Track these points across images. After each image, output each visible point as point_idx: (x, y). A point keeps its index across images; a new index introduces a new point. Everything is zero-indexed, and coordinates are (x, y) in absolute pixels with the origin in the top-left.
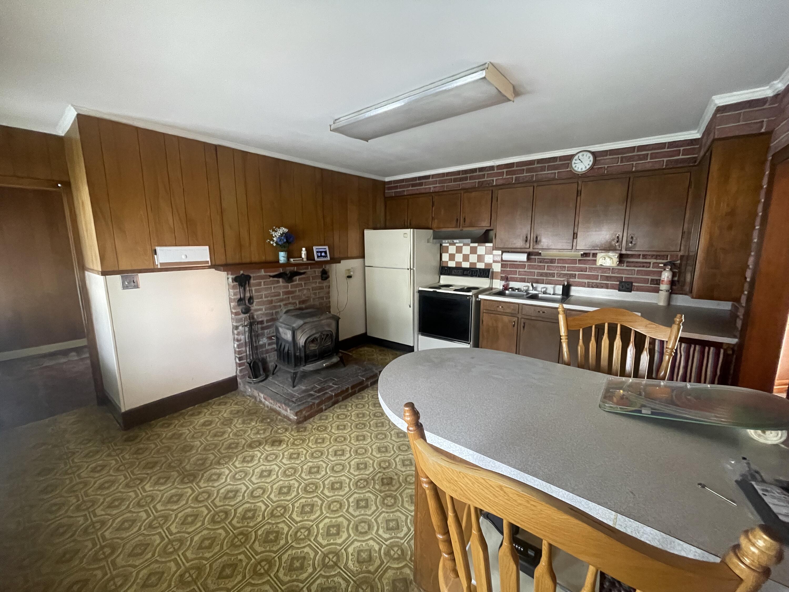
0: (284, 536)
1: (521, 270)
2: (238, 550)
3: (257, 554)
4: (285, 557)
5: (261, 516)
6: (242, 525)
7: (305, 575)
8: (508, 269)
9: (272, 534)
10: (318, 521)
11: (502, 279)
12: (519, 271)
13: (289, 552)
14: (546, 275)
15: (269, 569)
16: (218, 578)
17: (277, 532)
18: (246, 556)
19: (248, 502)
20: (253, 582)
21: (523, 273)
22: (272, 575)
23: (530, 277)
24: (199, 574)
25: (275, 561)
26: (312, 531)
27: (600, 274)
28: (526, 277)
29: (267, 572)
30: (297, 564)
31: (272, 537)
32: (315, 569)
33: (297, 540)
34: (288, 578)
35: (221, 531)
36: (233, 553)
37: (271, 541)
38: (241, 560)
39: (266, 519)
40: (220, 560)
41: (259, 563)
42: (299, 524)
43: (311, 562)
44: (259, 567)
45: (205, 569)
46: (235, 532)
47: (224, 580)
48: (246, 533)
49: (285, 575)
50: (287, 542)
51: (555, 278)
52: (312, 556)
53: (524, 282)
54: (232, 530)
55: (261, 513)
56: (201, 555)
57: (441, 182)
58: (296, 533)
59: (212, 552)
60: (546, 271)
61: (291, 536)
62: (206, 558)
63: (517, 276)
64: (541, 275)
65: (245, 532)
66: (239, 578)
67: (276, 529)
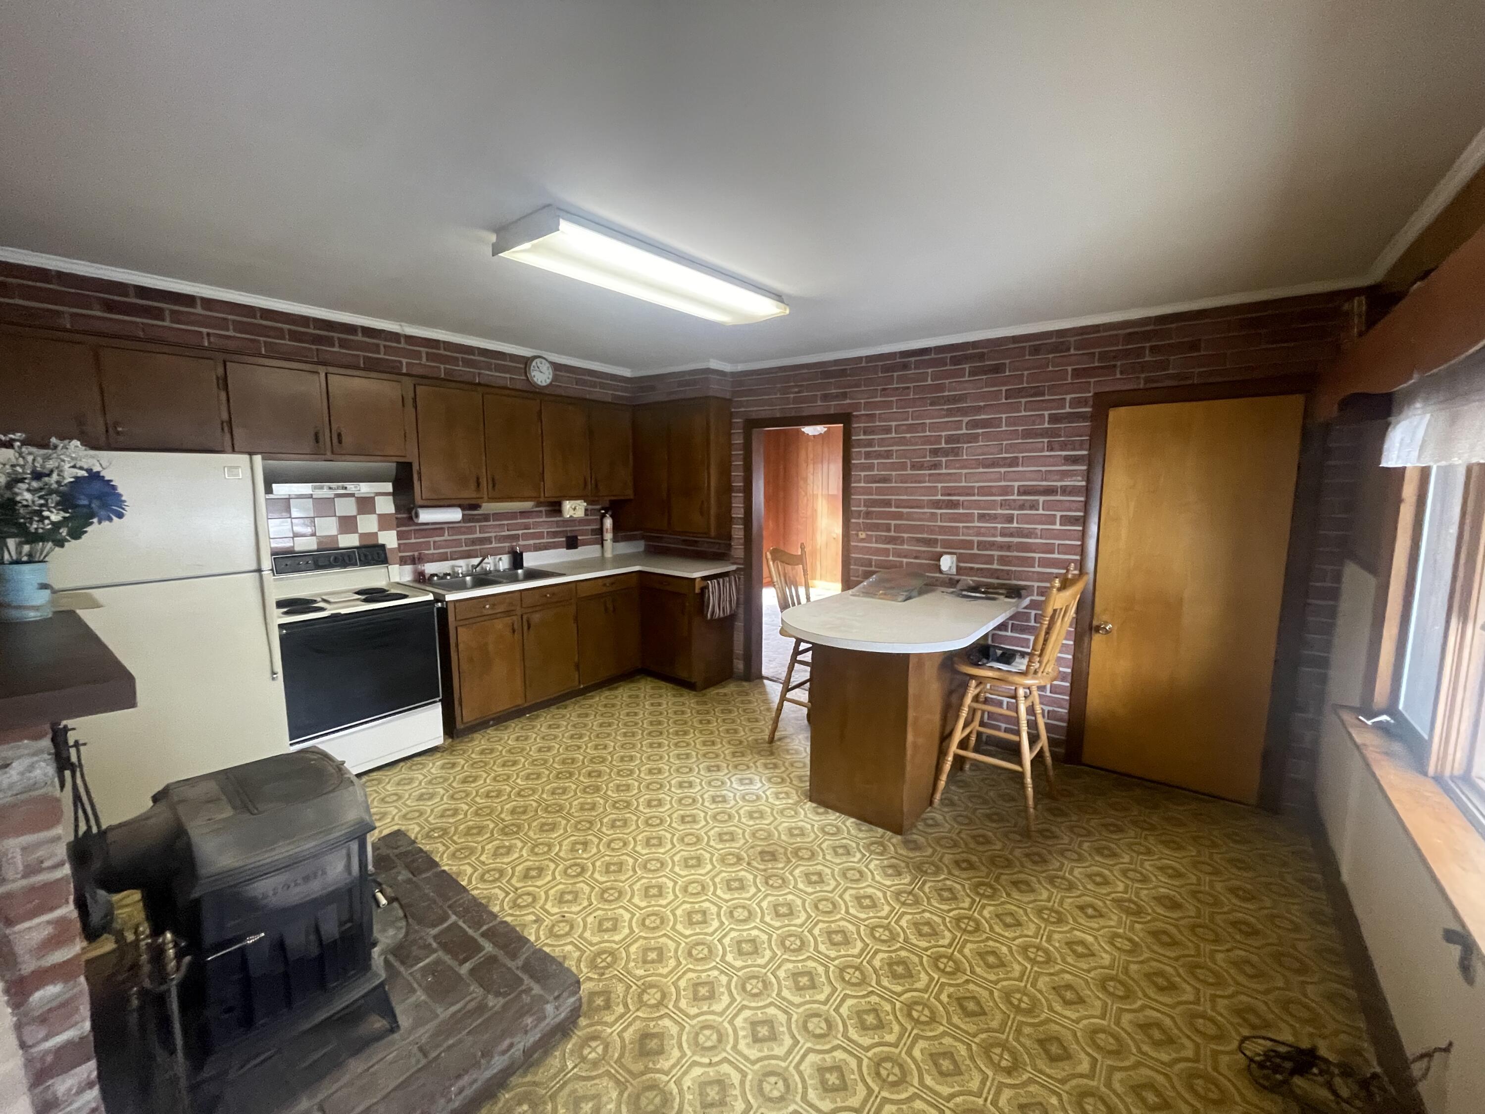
0: (893, 955)
1: (437, 539)
2: (936, 1007)
3: (932, 979)
4: (924, 944)
5: (868, 999)
6: (894, 1022)
7: (935, 918)
8: (413, 541)
9: (896, 971)
10: (856, 922)
11: (403, 561)
12: (434, 542)
13: (915, 941)
14: (482, 541)
15: (945, 957)
16: (985, 1014)
17: (890, 965)
18: (940, 991)
19: (845, 1035)
20: (968, 969)
21: (443, 543)
22: (950, 951)
23: (454, 549)
24: (992, 1045)
25: (932, 953)
26: (875, 924)
27: (545, 530)
28: (449, 550)
29: (950, 958)
30: (926, 929)
31: (900, 969)
32: (924, 911)
33: (893, 937)
34: (946, 933)
35: (917, 1053)
36: (944, 1013)
37: (907, 968)
38: (949, 996)
39: (871, 989)
40: (963, 1026)
41: (943, 971)
42: (868, 941)
43: (918, 916)
44: (948, 969)
45: (983, 1040)
46: (909, 1028)
47: (984, 1005)
48: (905, 1008)
49: (943, 938)
50: (902, 948)
51: (494, 545)
52: (910, 917)
53: (447, 560)
54: (907, 1035)
55: (863, 1001)
56: (968, 1062)
57: (240, 327)
58: (884, 941)
59: (956, 1047)
60: (478, 535)
61: (889, 947)
62: (967, 1049)
63: (432, 551)
64: (474, 542)
65: (905, 1012)
66: (971, 987)
67: (886, 967)
